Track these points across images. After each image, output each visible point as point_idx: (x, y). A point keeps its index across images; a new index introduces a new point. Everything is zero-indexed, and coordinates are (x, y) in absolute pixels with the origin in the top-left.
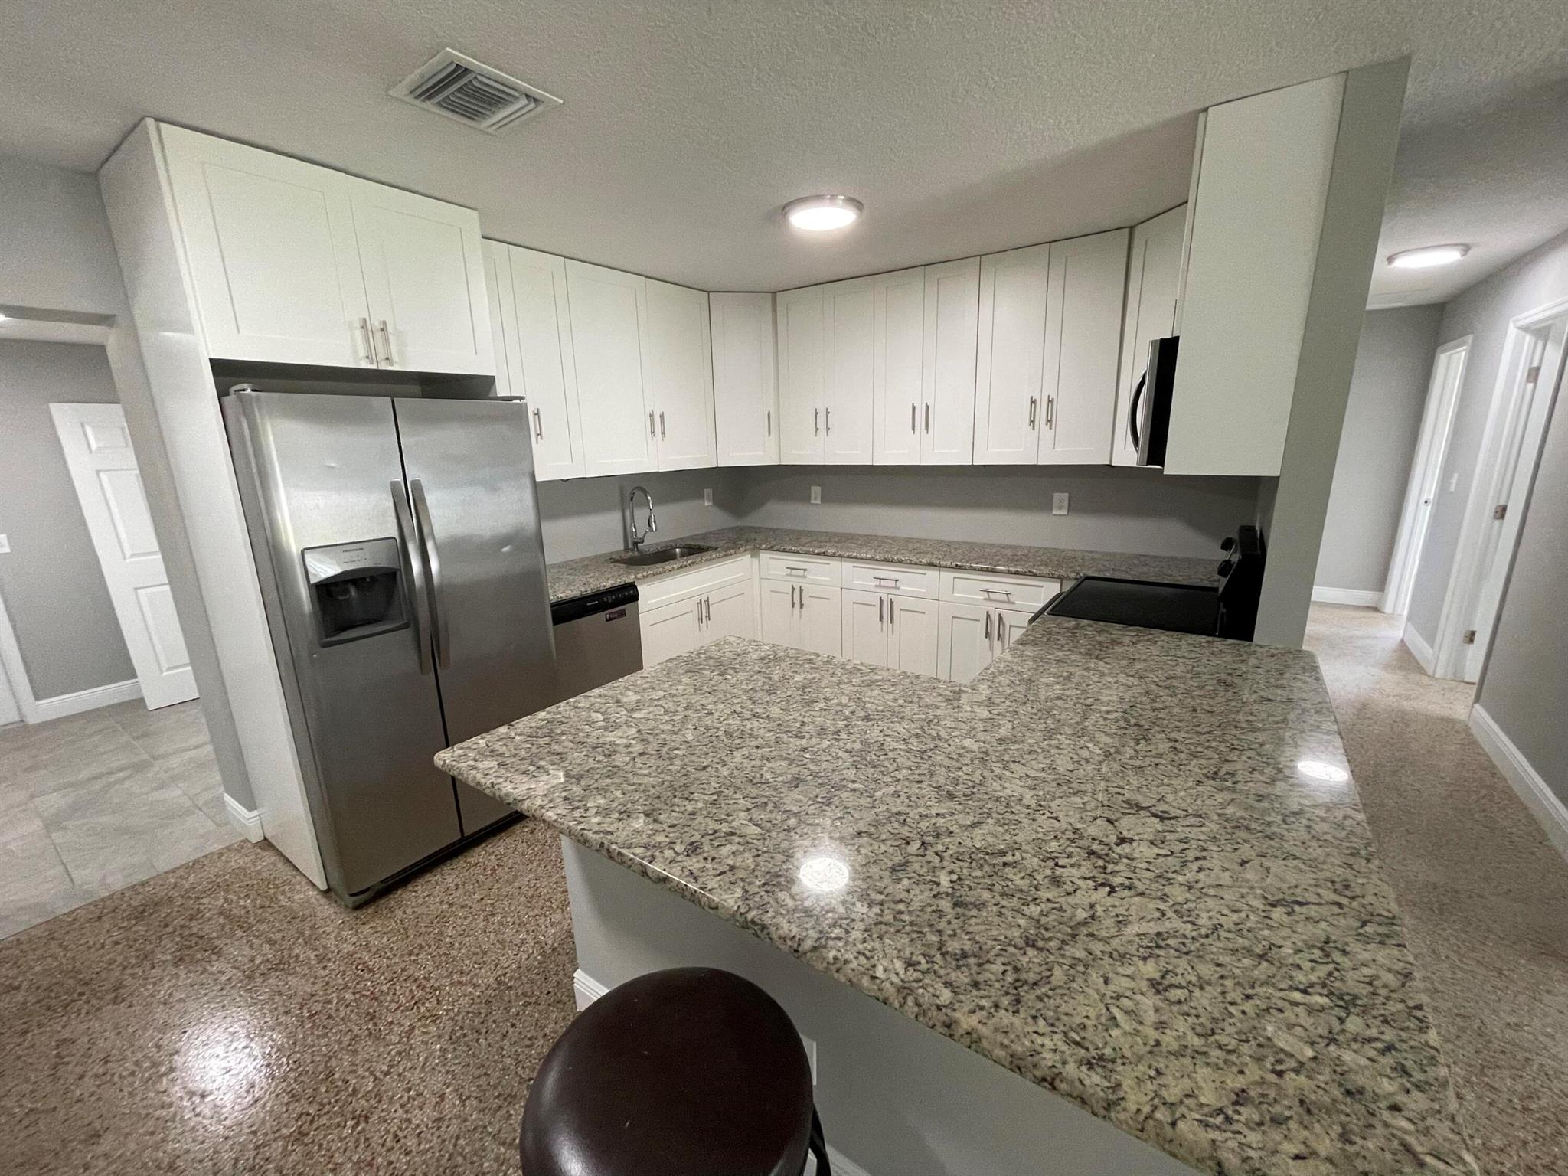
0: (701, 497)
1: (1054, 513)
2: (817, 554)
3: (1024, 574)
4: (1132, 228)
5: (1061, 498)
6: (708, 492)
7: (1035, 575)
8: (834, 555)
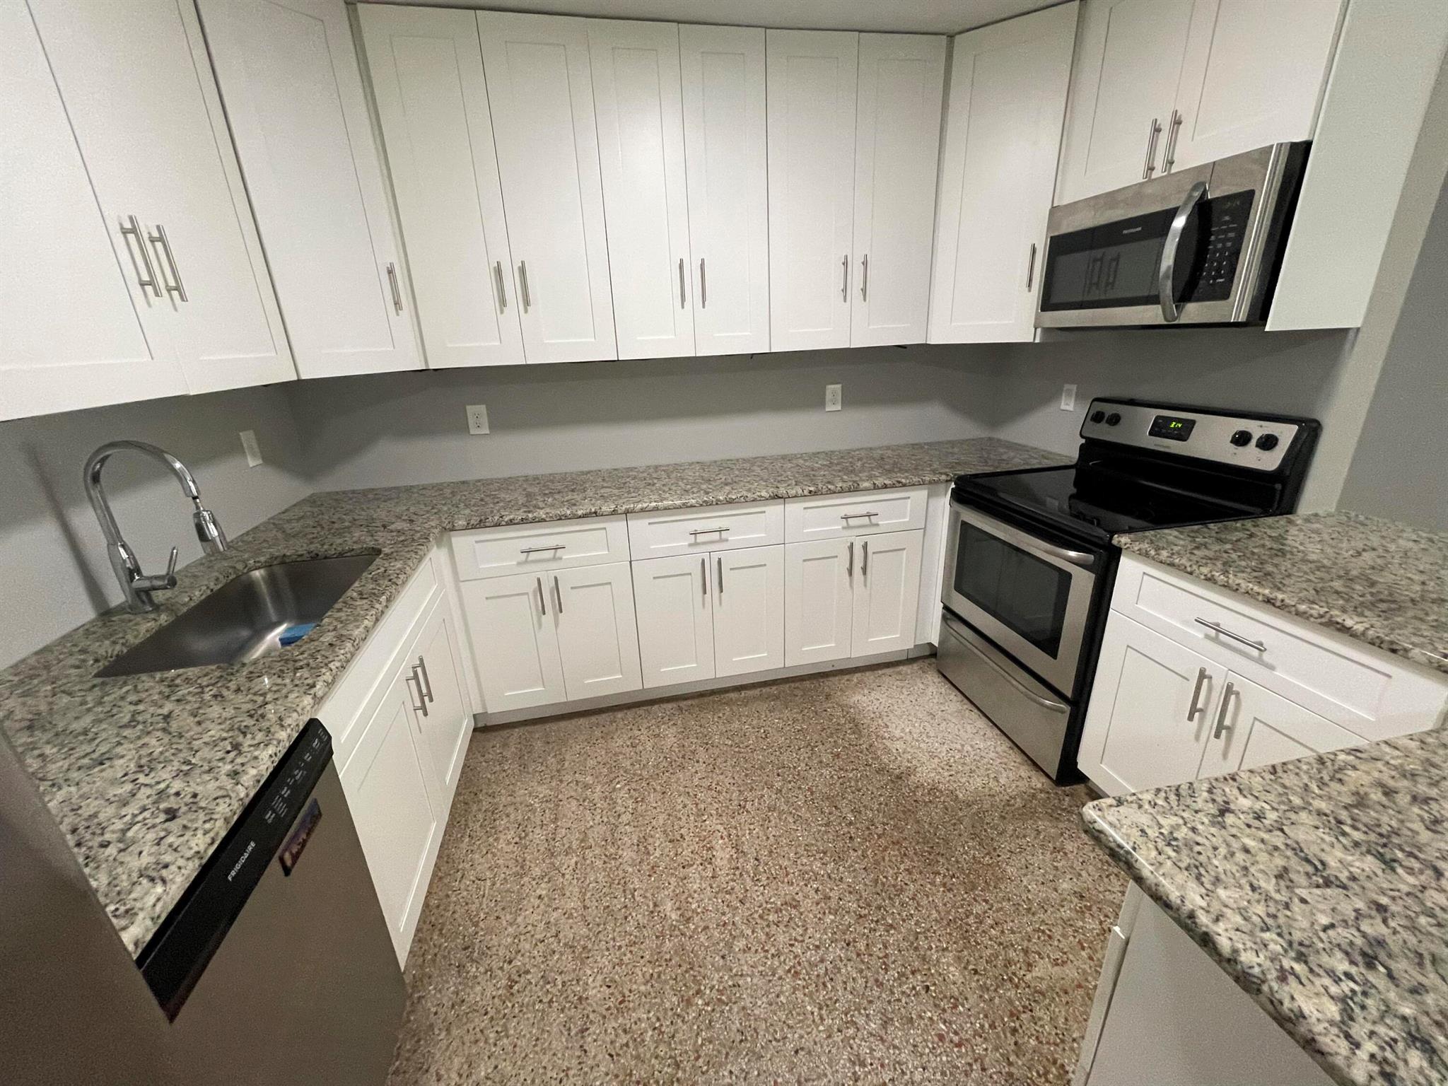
0: (235, 449)
1: (828, 409)
2: (584, 516)
3: (893, 486)
4: (951, 37)
5: (834, 390)
6: (247, 437)
7: (904, 485)
8: (614, 512)
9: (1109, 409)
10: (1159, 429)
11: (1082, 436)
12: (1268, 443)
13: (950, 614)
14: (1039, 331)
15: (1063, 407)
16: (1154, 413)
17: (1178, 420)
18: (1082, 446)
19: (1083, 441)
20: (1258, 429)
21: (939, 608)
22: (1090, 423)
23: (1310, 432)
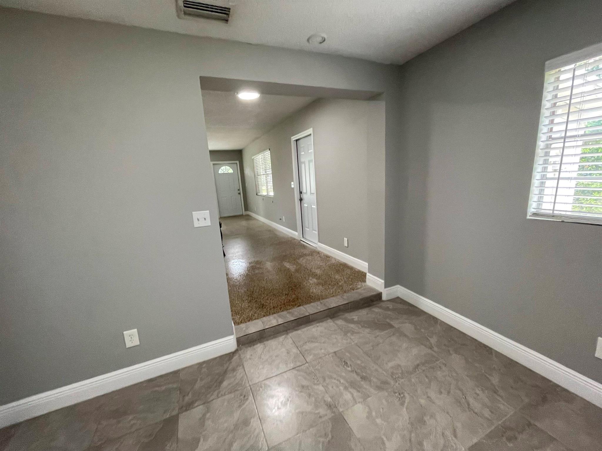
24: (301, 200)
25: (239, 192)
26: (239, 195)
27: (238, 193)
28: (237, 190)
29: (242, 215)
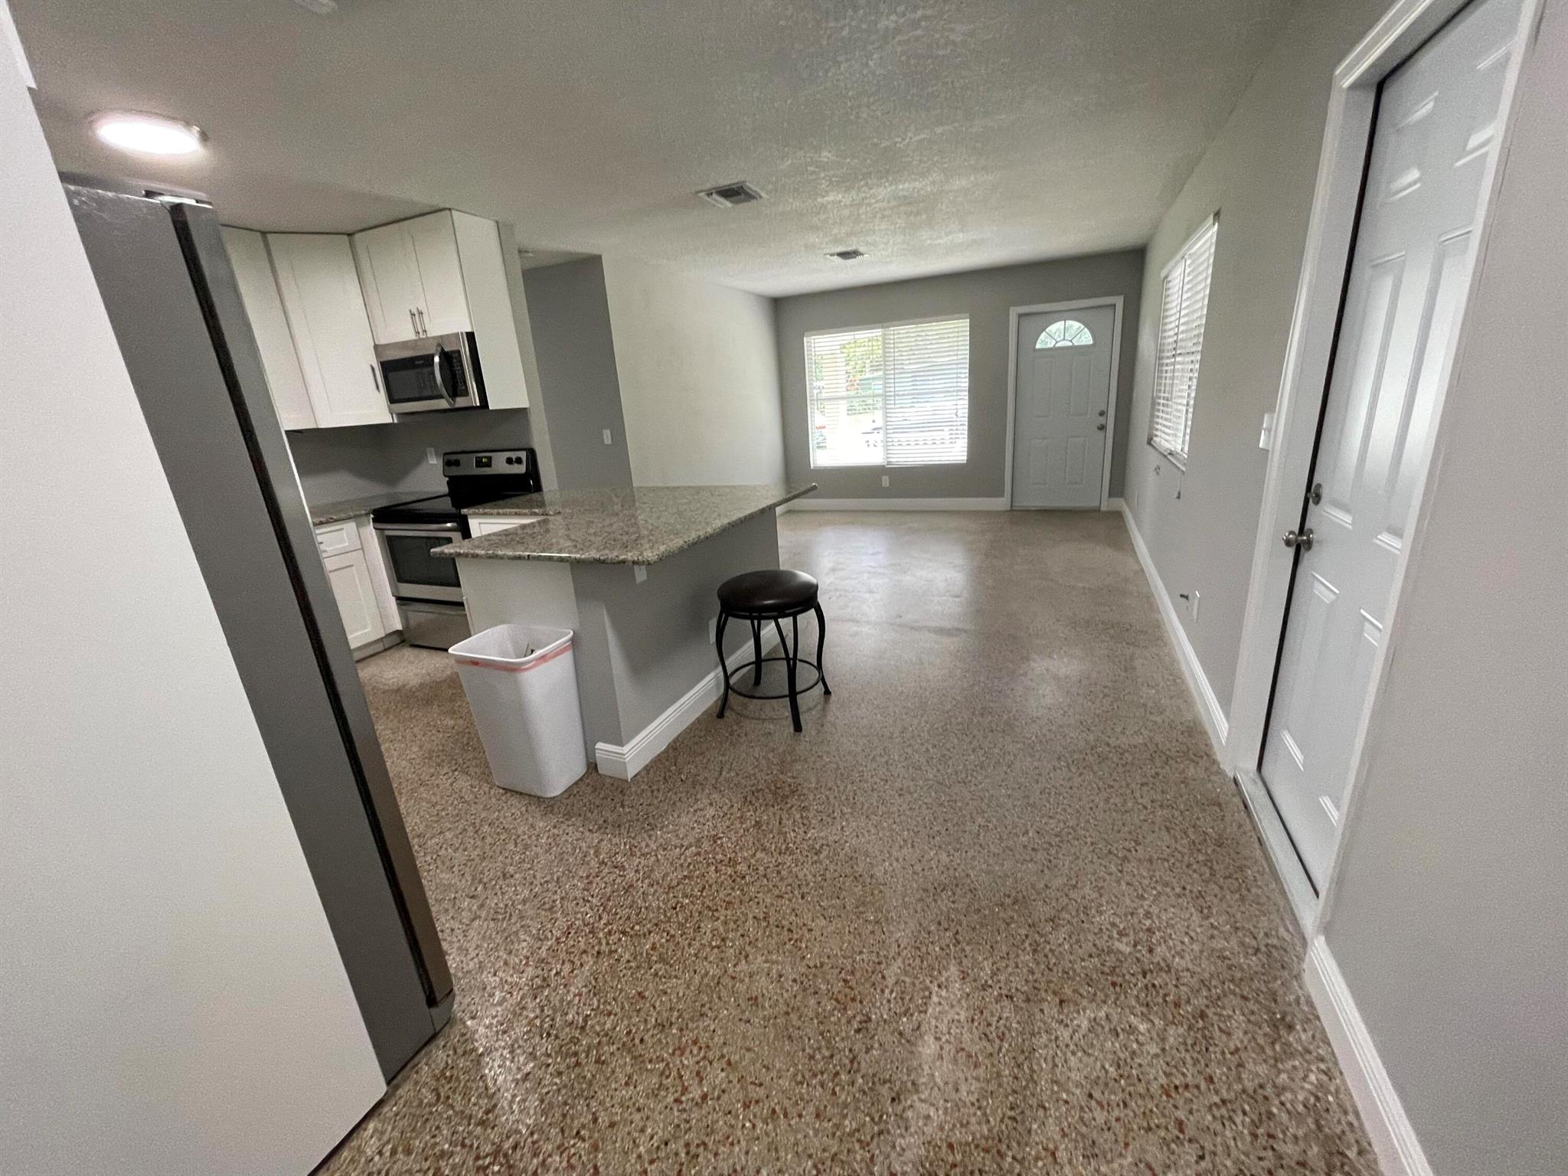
9: (454, 457)
10: (479, 463)
11: (445, 476)
12: (519, 461)
13: (402, 601)
14: (394, 415)
15: (431, 462)
16: (473, 457)
17: (485, 457)
18: (448, 483)
19: (447, 479)
20: (513, 455)
21: (393, 599)
22: (446, 467)
23: (532, 454)
24: (1301, 544)
25: (1102, 420)
26: (1101, 433)
27: (1096, 429)
28: (1099, 411)
29: (1097, 510)
